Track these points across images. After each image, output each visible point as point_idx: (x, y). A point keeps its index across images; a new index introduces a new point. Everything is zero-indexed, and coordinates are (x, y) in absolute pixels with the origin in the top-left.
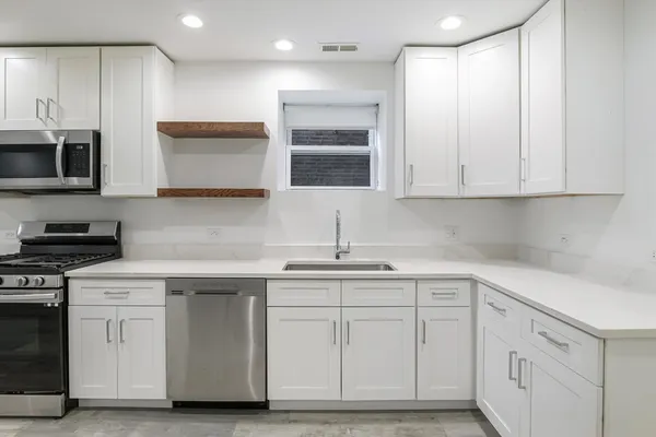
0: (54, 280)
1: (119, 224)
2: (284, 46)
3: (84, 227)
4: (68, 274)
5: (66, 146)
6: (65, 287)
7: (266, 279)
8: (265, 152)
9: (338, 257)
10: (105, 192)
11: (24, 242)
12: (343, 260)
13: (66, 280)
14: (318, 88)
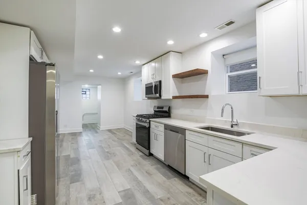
0: (148, 121)
1: (169, 107)
2: (204, 35)
3: (162, 108)
4: (150, 119)
5: (155, 85)
6: (150, 123)
7: (185, 129)
8: (206, 80)
9: (232, 127)
10: (162, 98)
11: (155, 111)
12: (235, 129)
13: (150, 121)
14: (231, 44)
